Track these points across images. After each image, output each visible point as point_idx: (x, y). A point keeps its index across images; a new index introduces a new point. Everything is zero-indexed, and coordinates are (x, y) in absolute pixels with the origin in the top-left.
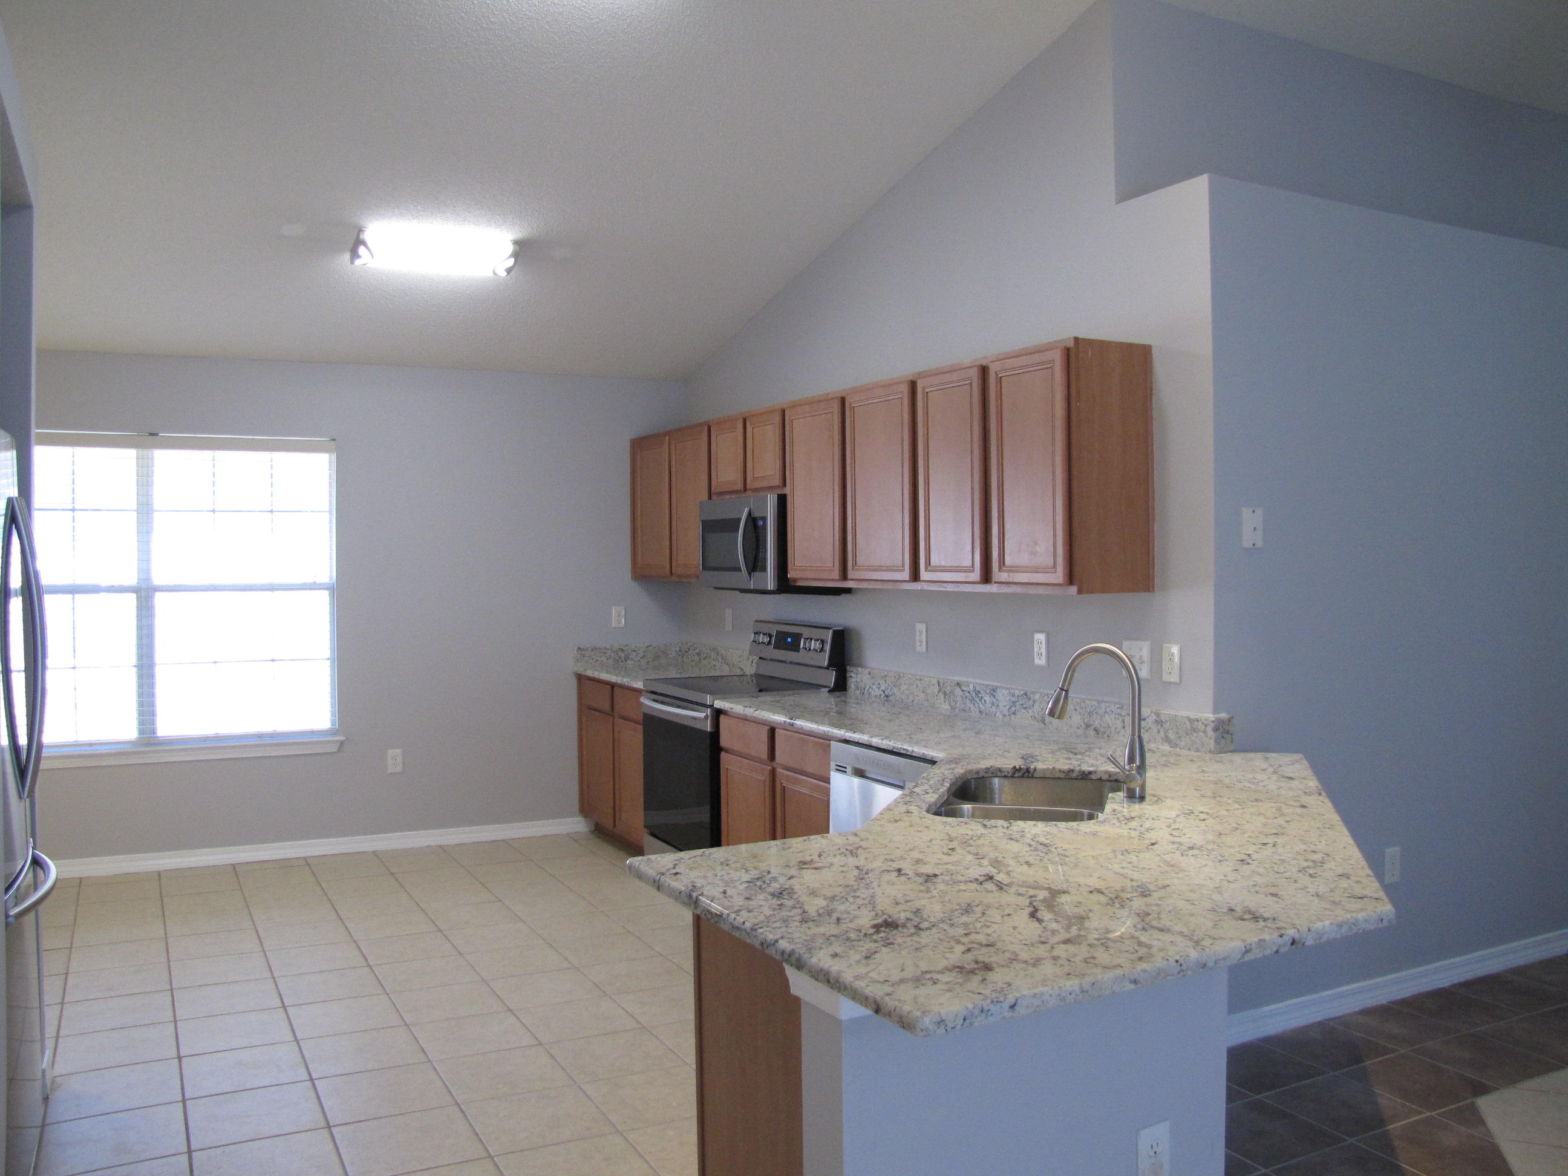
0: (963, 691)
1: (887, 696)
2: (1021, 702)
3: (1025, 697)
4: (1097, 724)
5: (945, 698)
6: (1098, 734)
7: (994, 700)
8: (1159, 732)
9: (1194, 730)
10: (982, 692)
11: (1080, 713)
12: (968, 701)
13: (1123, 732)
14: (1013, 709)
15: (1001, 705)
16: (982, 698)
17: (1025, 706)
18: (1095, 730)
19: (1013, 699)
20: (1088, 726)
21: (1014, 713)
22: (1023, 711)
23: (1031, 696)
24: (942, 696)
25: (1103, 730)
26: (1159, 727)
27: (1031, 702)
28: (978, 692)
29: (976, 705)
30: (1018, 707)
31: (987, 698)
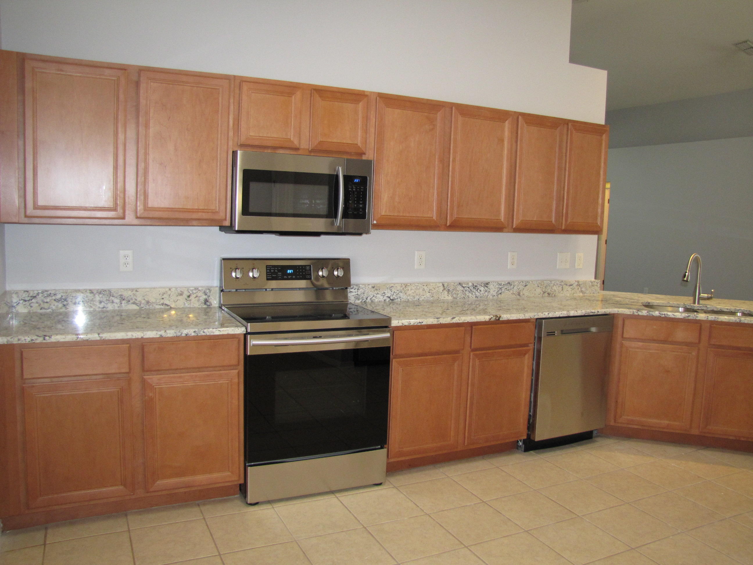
0: (463, 287)
1: (392, 300)
2: (505, 287)
3: (508, 284)
4: (549, 291)
5: (448, 293)
6: (549, 295)
7: (487, 289)
8: (578, 289)
9: (593, 286)
10: (478, 286)
11: (541, 288)
12: (467, 293)
13: (562, 292)
14: (500, 292)
15: (491, 291)
16: (478, 289)
17: (508, 289)
18: (548, 293)
19: (500, 287)
20: (544, 292)
21: (500, 294)
22: (507, 291)
23: (513, 284)
24: (446, 293)
25: (552, 293)
26: (579, 287)
27: (512, 286)
28: (476, 286)
29: (474, 293)
30: (503, 290)
31: (482, 289)
